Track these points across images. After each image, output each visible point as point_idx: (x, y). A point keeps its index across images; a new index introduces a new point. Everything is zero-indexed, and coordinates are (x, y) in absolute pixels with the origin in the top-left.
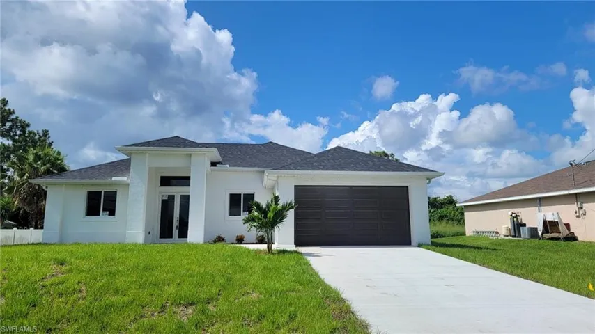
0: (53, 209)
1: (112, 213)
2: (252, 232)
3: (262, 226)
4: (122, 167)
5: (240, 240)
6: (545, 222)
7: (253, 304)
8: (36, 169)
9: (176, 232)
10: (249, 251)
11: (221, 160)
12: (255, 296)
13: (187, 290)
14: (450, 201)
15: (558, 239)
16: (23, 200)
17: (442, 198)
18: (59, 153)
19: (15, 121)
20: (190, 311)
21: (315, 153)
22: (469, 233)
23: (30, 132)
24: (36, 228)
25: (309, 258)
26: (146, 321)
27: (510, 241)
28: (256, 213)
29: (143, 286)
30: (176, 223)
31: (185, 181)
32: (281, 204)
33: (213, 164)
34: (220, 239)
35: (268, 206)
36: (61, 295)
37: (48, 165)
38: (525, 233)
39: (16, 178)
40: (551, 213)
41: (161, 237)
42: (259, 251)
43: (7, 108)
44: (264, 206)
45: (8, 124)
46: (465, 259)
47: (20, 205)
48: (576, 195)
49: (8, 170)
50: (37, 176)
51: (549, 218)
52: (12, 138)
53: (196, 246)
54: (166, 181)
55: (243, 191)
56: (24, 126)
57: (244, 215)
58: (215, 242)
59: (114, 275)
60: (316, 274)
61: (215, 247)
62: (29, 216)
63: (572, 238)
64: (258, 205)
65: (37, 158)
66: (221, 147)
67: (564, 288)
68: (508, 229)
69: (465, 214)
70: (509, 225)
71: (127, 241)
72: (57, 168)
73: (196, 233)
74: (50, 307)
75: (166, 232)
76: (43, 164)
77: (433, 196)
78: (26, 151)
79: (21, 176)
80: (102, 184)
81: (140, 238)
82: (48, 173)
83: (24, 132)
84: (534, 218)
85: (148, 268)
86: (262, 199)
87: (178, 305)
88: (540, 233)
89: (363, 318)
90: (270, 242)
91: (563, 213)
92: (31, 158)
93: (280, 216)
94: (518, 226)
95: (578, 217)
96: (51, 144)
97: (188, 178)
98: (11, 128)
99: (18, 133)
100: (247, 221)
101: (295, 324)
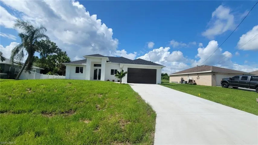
0: (67, 71)
1: (82, 73)
2: (116, 79)
3: (119, 77)
4: (84, 61)
5: (113, 81)
6: (189, 80)
7: (117, 94)
8: (63, 61)
9: (98, 78)
10: (116, 83)
11: (109, 61)
12: (117, 93)
13: (100, 91)
14: (166, 74)
15: (192, 84)
16: (60, 69)
17: (164, 73)
18: (69, 58)
19: (58, 49)
20: (101, 96)
21: (133, 60)
22: (170, 82)
23: (62, 52)
24: (64, 75)
25: (131, 86)
26: (91, 97)
27: (180, 84)
28: (118, 74)
29: (90, 89)
30: (98, 76)
31: (100, 65)
32: (124, 72)
33: (107, 62)
34: (108, 80)
35: (121, 72)
36: (70, 90)
37: (66, 60)
38: (184, 83)
39: (59, 63)
40: (191, 78)
41: (94, 79)
42: (118, 83)
43: (56, 45)
44: (120, 72)
45: (56, 50)
46: (169, 87)
47: (60, 70)
48: (198, 73)
49: (56, 61)
50: (63, 63)
51: (190, 79)
52: (57, 53)
53: (102, 81)
54: (95, 65)
55: (114, 69)
56: (60, 50)
57: (115, 75)
58: (107, 81)
59: (83, 86)
60: (132, 89)
61: (107, 82)
62: (62, 72)
63: (195, 84)
64: (118, 72)
65: (64, 58)
66: (109, 57)
67: (193, 95)
68: (180, 81)
69: (170, 77)
70: (180, 80)
71: (86, 80)
72: (68, 61)
73: (103, 78)
74: (68, 93)
75: (95, 78)
76: (65, 60)
77: (162, 73)
78: (61, 56)
79: (60, 63)
80: (79, 65)
81: (89, 79)
82: (66, 62)
83: (60, 52)
84: (187, 79)
85: (91, 85)
86: (120, 71)
87: (98, 94)
88: (188, 82)
89: (144, 99)
90: (121, 82)
91: (194, 78)
92: (62, 58)
93: (124, 75)
94: (182, 80)
95: (197, 79)
96: (67, 55)
97: (101, 65)
98: (57, 50)
99: (59, 52)
100: (116, 76)
101: (127, 100)
